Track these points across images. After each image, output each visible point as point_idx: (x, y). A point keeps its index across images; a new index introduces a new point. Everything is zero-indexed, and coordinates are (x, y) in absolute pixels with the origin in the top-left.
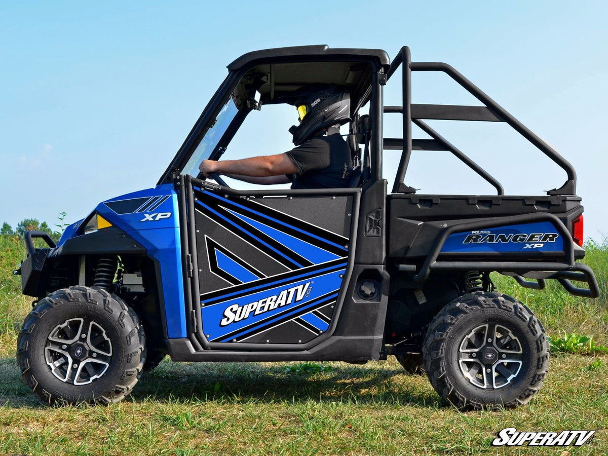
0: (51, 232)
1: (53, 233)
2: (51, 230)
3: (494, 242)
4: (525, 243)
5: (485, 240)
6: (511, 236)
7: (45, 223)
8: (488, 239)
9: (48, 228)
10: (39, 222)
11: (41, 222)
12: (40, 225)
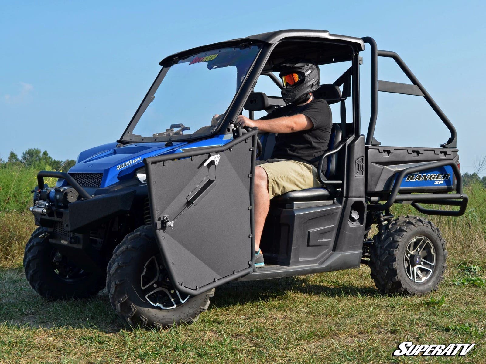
0: (52, 159)
1: (53, 160)
2: (51, 158)
3: (421, 180)
4: (435, 181)
5: (416, 178)
6: (428, 175)
7: (46, 152)
8: (418, 178)
9: (48, 156)
10: (41, 151)
11: (42, 151)
12: (41, 154)
